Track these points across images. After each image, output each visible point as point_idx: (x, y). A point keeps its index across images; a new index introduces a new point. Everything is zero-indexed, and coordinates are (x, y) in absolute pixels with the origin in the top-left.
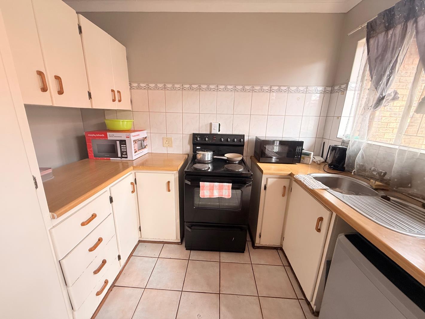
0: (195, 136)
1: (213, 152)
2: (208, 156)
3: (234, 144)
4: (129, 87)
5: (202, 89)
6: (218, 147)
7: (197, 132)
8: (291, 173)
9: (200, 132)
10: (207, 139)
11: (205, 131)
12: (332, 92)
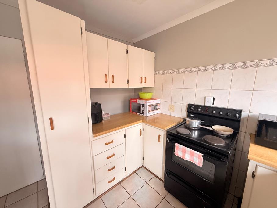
0: (190, 106)
1: (201, 121)
2: (196, 124)
3: (227, 117)
4: (153, 74)
7: (193, 103)
9: (196, 104)
10: (199, 110)
11: (200, 102)
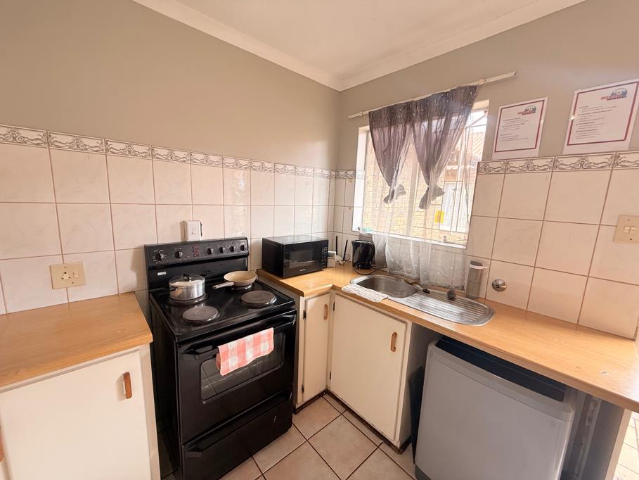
0: (152, 251)
5: (157, 156)
6: (204, 264)
8: (333, 285)
9: (161, 242)
10: (181, 254)
11: (170, 237)
12: (337, 177)
